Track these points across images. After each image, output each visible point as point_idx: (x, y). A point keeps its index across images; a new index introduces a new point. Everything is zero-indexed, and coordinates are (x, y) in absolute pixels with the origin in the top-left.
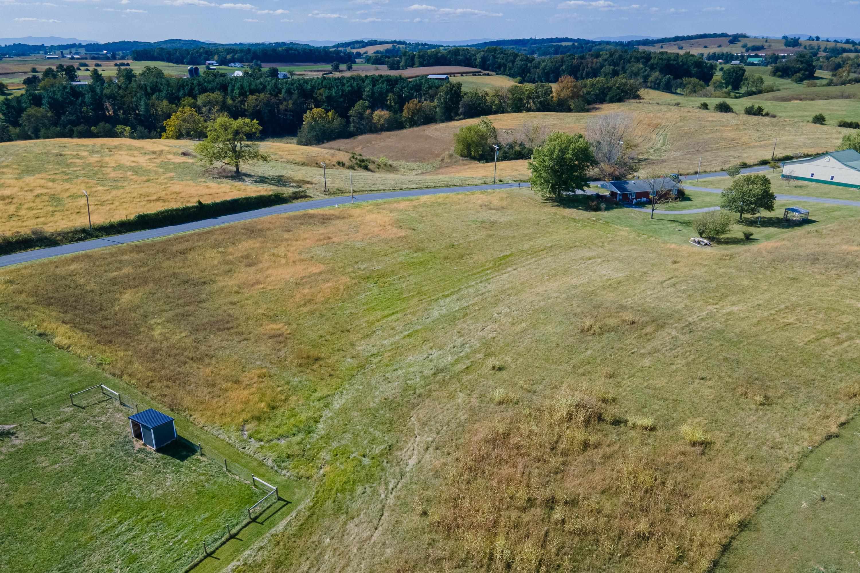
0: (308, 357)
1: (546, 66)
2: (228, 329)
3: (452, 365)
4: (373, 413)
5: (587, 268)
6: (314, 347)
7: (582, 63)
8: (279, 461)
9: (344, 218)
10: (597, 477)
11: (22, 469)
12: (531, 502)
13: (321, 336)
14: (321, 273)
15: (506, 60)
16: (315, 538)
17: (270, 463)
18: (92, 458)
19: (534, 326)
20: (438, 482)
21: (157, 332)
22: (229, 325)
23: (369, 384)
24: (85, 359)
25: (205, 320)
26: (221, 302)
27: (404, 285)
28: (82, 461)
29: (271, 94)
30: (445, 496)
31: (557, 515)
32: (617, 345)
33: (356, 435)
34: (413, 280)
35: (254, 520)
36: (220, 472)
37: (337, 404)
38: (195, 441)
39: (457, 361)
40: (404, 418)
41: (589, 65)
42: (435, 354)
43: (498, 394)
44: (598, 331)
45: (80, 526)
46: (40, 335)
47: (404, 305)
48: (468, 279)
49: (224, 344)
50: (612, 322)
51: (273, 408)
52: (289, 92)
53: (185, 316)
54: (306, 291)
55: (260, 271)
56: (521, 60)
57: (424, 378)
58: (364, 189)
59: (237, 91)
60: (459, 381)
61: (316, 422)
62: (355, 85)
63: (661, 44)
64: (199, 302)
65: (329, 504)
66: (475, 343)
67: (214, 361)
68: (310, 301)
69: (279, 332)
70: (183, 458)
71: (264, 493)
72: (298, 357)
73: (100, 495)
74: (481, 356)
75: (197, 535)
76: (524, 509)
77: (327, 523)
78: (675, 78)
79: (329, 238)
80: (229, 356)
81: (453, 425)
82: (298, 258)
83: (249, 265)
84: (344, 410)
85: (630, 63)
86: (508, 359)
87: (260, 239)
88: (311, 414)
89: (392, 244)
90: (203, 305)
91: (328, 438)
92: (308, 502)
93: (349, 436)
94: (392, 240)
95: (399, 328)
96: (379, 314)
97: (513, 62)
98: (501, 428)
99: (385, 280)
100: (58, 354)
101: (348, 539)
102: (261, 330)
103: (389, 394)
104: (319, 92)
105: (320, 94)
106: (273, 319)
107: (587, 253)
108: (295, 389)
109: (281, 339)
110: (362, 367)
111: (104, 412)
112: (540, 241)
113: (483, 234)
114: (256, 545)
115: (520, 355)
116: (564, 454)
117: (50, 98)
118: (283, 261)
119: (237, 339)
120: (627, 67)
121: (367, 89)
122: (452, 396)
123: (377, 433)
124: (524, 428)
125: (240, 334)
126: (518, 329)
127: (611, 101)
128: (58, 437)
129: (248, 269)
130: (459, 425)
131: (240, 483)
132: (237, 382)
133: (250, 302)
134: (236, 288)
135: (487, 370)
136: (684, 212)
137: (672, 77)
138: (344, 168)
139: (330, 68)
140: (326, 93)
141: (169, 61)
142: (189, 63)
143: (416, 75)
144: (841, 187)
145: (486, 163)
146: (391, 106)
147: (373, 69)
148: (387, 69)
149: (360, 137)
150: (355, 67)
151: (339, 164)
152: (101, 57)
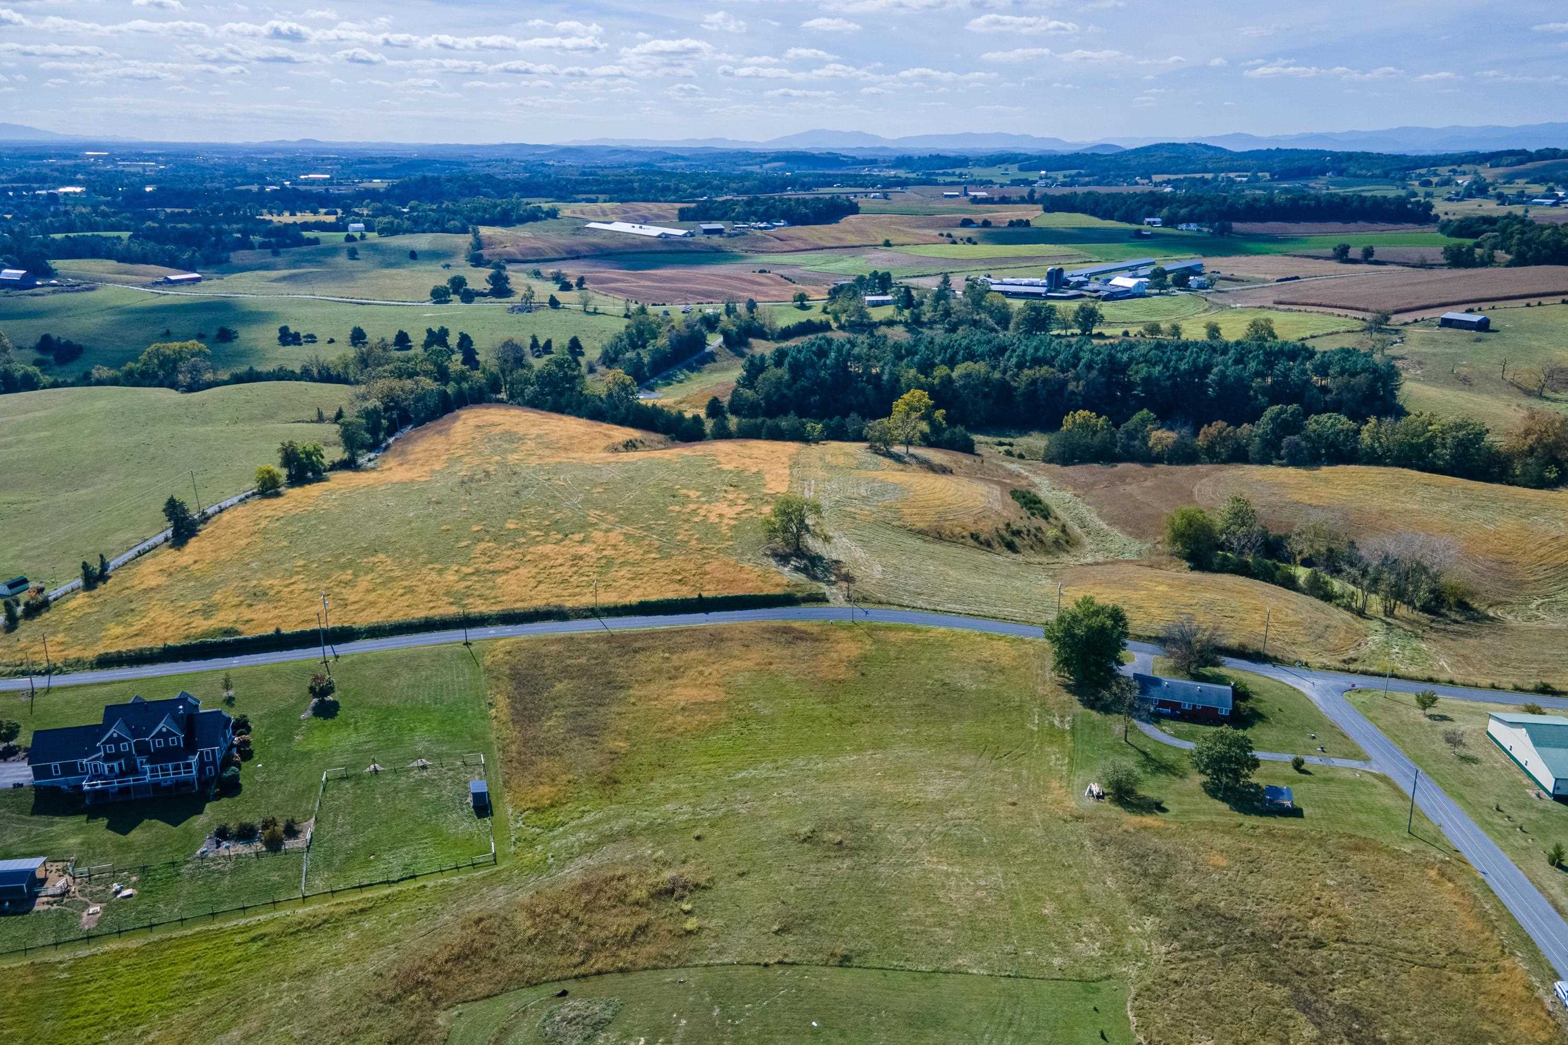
0: (613, 778)
2: (593, 736)
6: (627, 771)
13: (641, 764)
14: (715, 702)
16: (483, 886)
21: (550, 723)
22: (597, 733)
25: (586, 723)
26: (614, 709)
38: (496, 809)
49: (578, 747)
53: (579, 714)
54: (680, 718)
55: (672, 687)
60: (665, 835)
64: (601, 705)
66: (722, 811)
67: (558, 759)
68: (671, 729)
69: (619, 750)
70: (481, 818)
72: (607, 776)
74: (707, 823)
80: (570, 758)
82: (715, 681)
83: (671, 678)
86: (718, 834)
87: (712, 651)
90: (600, 708)
101: (491, 893)
102: (611, 744)
108: (578, 799)
109: (615, 756)
117: (792, 357)
118: (700, 681)
119: (590, 746)
121: (1215, 370)
125: (596, 742)
128: (442, 779)
129: (665, 682)
132: (553, 780)
133: (631, 715)
134: (636, 701)
138: (976, 544)
139: (1330, 251)
140: (1144, 370)
141: (1093, 213)
142: (1121, 219)
143: (1444, 300)
144: (1526, 781)
145: (1192, 569)
146: (1256, 398)
147: (1416, 258)
148: (1444, 262)
149: (1121, 466)
150: (1380, 252)
151: (972, 535)
152: (1015, 197)
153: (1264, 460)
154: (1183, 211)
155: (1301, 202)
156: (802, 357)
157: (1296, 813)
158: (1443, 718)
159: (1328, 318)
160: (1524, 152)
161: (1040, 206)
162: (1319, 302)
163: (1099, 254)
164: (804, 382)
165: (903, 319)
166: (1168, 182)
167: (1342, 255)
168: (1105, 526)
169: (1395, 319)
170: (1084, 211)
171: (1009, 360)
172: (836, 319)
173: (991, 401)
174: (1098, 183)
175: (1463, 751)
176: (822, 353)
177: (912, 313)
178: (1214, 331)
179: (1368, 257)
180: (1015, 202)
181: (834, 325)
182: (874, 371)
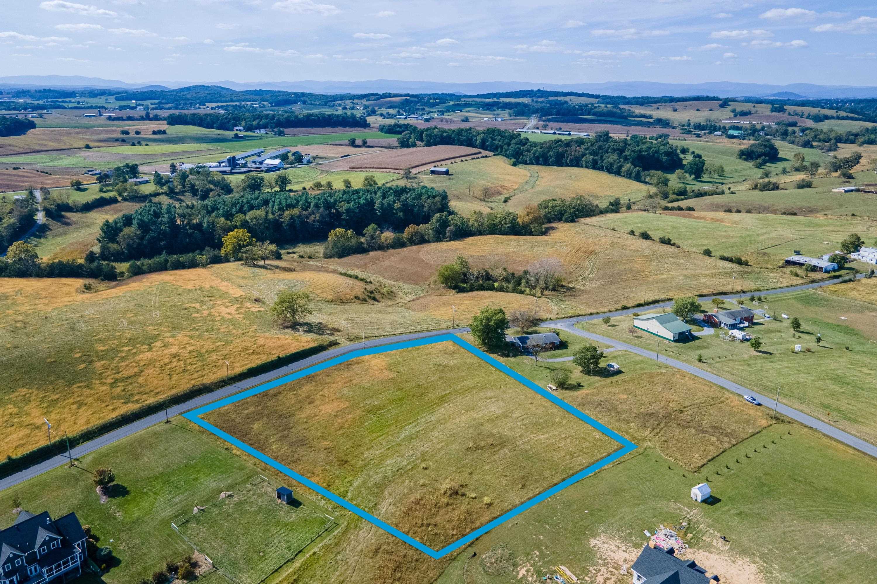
0: (342, 461)
1: (536, 151)
2: (305, 445)
3: (406, 466)
4: (369, 489)
5: (485, 406)
6: (345, 455)
7: (566, 151)
8: (333, 508)
9: (359, 363)
10: (447, 516)
11: (241, 510)
12: (422, 525)
13: (348, 449)
14: (347, 408)
15: (503, 142)
16: (348, 536)
17: (330, 509)
18: (264, 506)
19: (447, 445)
20: (392, 517)
21: (274, 447)
22: (305, 442)
23: (369, 475)
24: (248, 461)
25: (294, 440)
26: (300, 428)
27: (389, 415)
28: (261, 507)
29: (302, 208)
30: (394, 522)
31: (430, 529)
32: (479, 458)
33: (363, 499)
34: (394, 412)
35: (326, 530)
36: (311, 513)
37: (356, 484)
38: (300, 500)
39: (408, 464)
40: (383, 491)
41: (573, 153)
42: (399, 459)
43: (421, 481)
44: (474, 449)
45: (268, 530)
46: (226, 449)
47: (388, 430)
48: (423, 412)
49: (305, 453)
50: (482, 443)
51: (329, 486)
52: (317, 206)
53: (284, 437)
54: (339, 421)
55: (316, 407)
56: (516, 144)
57: (393, 472)
58: (371, 335)
59: (276, 207)
60: (407, 474)
61: (347, 492)
62: (369, 197)
63: (658, 104)
64: (290, 428)
65: (353, 525)
66: (418, 454)
67: (301, 462)
68: (342, 427)
69: (328, 447)
70: (297, 507)
71: (329, 521)
72: (338, 461)
73: (271, 520)
74: (419, 461)
75: (307, 535)
76: (420, 527)
77: (352, 531)
78: (644, 170)
79: (351, 381)
80: (308, 460)
81: (401, 495)
82: (334, 397)
83: (310, 403)
84: (358, 487)
85: (607, 153)
86: (431, 463)
87: (314, 383)
88: (344, 489)
89: (385, 384)
90: (291, 430)
91: (352, 499)
92: (345, 524)
93: (360, 499)
94: (386, 381)
95: (384, 444)
96: (375, 435)
97: (509, 145)
98: (419, 497)
99: (380, 412)
100: (236, 459)
101: (359, 537)
102: (321, 445)
103: (377, 480)
104: (340, 205)
105: (342, 207)
106: (325, 438)
107: (490, 394)
108: (338, 477)
109: (329, 450)
110: (366, 466)
111: (263, 487)
112: (467, 383)
113: (437, 376)
114: (328, 539)
115: (436, 461)
116: (439, 508)
117: (139, 219)
118: (327, 400)
119: (310, 450)
120: (604, 157)
121: (378, 202)
122: (403, 482)
123: (371, 498)
124: (427, 497)
125: (311, 447)
126: (439, 446)
127: (566, 221)
128: (249, 498)
129: (310, 406)
130: (404, 495)
131: (320, 517)
132: (313, 473)
133: (313, 428)
134: (306, 420)
135: (420, 469)
136: (557, 360)
137: (641, 169)
138: (359, 301)
139: (347, 142)
140: (346, 206)
141: (200, 125)
142: (218, 128)
143: (422, 163)
144: (661, 339)
145: (458, 292)
146: (397, 214)
147: (385, 144)
148: (398, 145)
149: (372, 254)
150: (369, 142)
151: (356, 297)
152: (136, 116)
153: (438, 239)
154: (255, 123)
155: (311, 118)
156: (145, 219)
157: (619, 372)
158: (614, 326)
159: (383, 174)
160: (377, 94)
161: (165, 122)
162: (372, 166)
163: (229, 148)
164: (151, 234)
165: (163, 191)
166: (222, 107)
167: (353, 143)
168: (393, 283)
169: (414, 171)
170: (194, 124)
171: (273, 207)
172: (120, 195)
173: (272, 231)
174: (176, 108)
175: (636, 335)
176: (157, 215)
177: (169, 187)
178: (348, 183)
179: (365, 144)
180: (137, 120)
181: (119, 199)
182: (195, 221)
